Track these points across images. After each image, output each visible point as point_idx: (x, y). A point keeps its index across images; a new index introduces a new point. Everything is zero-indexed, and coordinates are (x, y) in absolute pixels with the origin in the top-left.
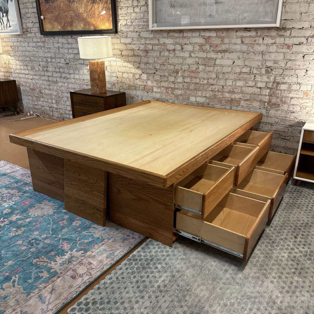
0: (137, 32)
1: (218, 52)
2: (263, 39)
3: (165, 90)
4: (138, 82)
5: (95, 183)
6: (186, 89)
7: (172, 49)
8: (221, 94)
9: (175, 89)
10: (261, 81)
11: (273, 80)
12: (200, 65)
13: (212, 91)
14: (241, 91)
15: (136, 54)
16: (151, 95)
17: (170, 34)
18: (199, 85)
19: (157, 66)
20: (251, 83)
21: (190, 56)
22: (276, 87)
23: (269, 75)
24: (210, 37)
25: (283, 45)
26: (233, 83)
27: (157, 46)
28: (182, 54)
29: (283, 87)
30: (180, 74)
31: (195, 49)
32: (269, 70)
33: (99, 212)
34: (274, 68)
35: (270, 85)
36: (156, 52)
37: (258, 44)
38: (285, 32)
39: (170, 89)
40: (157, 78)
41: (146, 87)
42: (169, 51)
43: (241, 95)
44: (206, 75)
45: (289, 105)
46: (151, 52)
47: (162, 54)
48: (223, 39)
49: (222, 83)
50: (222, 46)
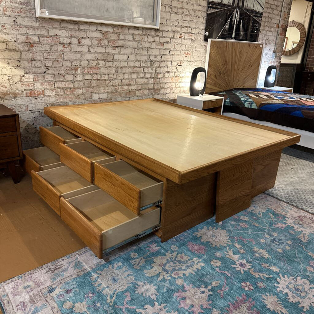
0: (9, 16)
1: (115, 47)
2: (147, 38)
3: (62, 92)
6: (88, 87)
7: (67, 43)
8: (121, 88)
9: (75, 88)
10: (148, 73)
11: (155, 71)
12: (100, 60)
13: (113, 86)
14: (135, 82)
15: (11, 47)
16: (43, 101)
17: (63, 25)
18: (100, 81)
19: (48, 63)
20: (142, 75)
21: (88, 51)
22: (157, 76)
23: (152, 67)
24: (107, 32)
25: (159, 43)
26: (129, 77)
27: (46, 38)
28: (80, 49)
29: (161, 76)
30: (79, 72)
31: (94, 44)
32: (152, 62)
34: (155, 61)
35: (153, 75)
36: (45, 45)
37: (144, 42)
38: (159, 33)
39: (69, 90)
40: (49, 77)
41: (33, 92)
42: (64, 45)
43: (135, 86)
44: (106, 71)
45: (164, 89)
46: (38, 45)
47: (54, 48)
48: (119, 34)
49: (121, 77)
50: (119, 42)
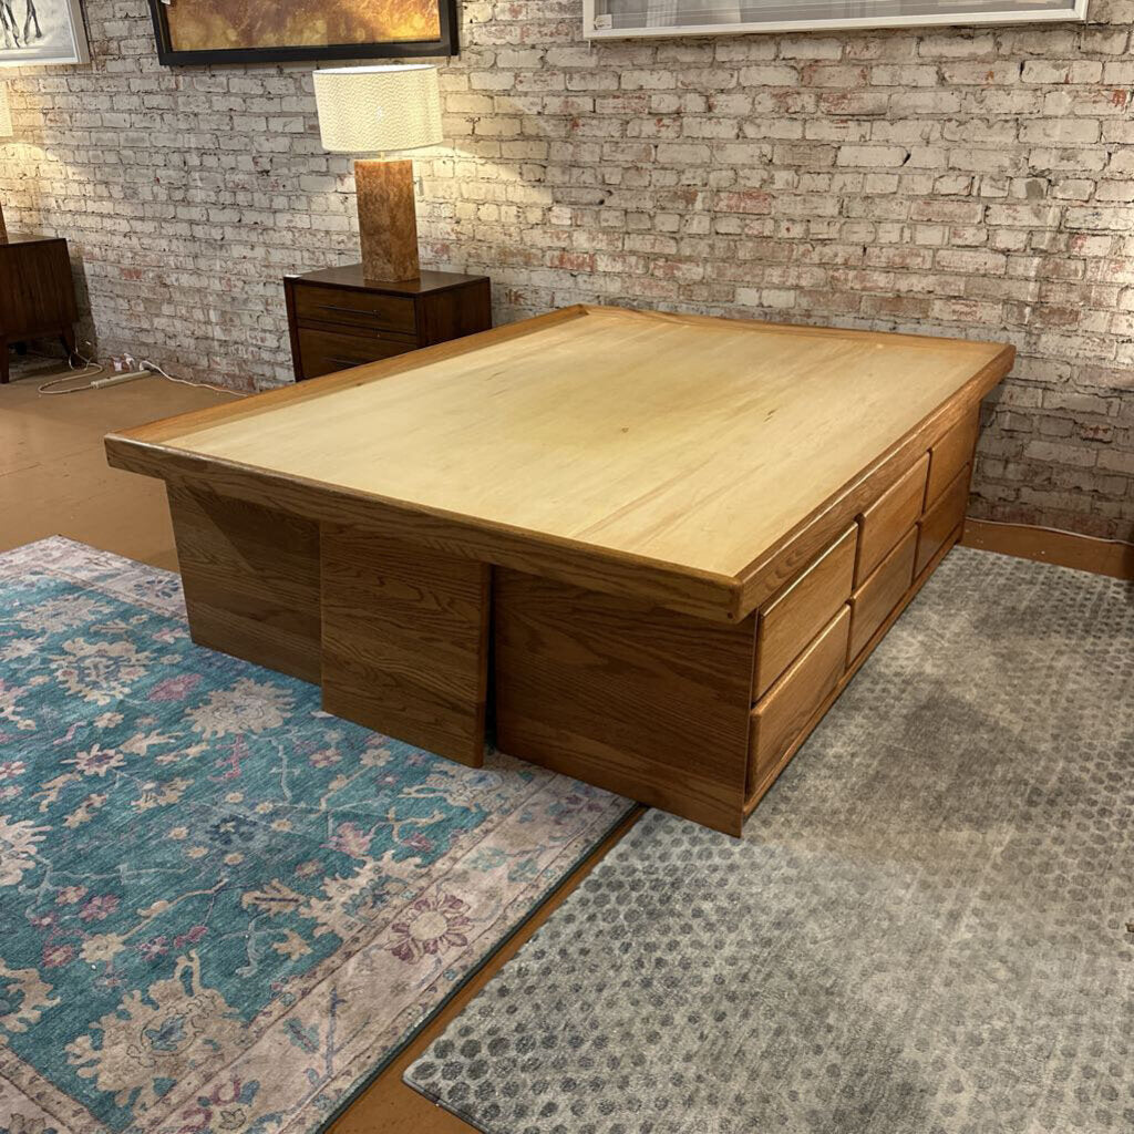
0: (533, 47)
1: (846, 118)
2: (1022, 68)
3: (640, 266)
4: (538, 238)
5: (445, 611)
6: (724, 261)
7: (670, 111)
8: (856, 277)
9: (681, 259)
10: (1010, 228)
11: (1057, 223)
12: (777, 168)
13: (821, 265)
14: (933, 262)
15: (530, 130)
16: (589, 286)
17: (662, 55)
18: (771, 244)
19: (611, 174)
20: (971, 235)
21: (738, 137)
22: (1067, 246)
23: (1043, 202)
24: (817, 61)
25: (1096, 87)
26: (901, 236)
27: (611, 100)
28: (709, 130)
29: (1093, 247)
30: (699, 205)
31: (760, 109)
32: (1041, 184)
33: (459, 716)
34: (1062, 175)
35: (1043, 241)
36: (607, 122)
37: (1000, 87)
38: (1105, 39)
39: (661, 262)
40: (611, 218)
41: (566, 256)
42: (658, 116)
43: (932, 279)
44: (799, 207)
45: (1113, 314)
46: (589, 121)
47: (632, 130)
48: (866, 68)
49: (862, 234)
50: (865, 96)
